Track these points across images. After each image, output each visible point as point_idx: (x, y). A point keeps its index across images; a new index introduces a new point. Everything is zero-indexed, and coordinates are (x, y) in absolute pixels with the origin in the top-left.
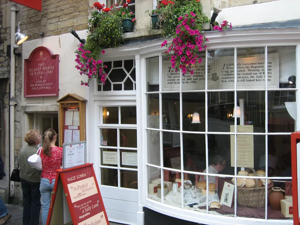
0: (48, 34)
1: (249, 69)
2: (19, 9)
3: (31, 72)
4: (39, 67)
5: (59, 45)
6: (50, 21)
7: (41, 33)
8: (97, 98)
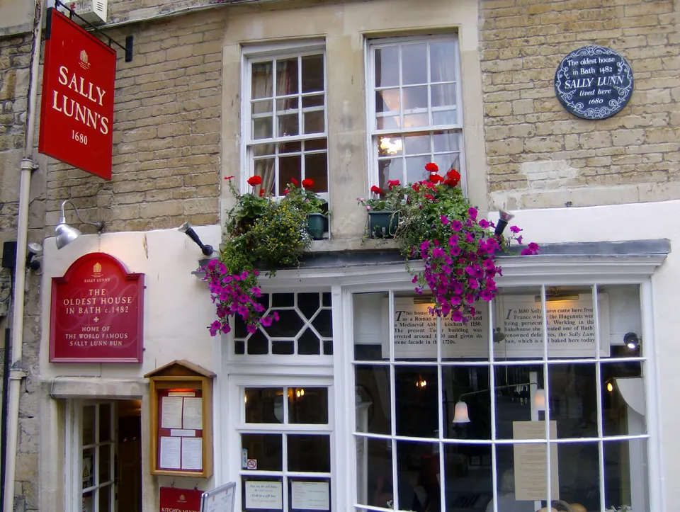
0: (114, 226)
1: (555, 319)
2: (37, 166)
3: (69, 306)
4: (91, 297)
5: (145, 252)
6: (120, 199)
7: (99, 223)
8: (234, 370)
